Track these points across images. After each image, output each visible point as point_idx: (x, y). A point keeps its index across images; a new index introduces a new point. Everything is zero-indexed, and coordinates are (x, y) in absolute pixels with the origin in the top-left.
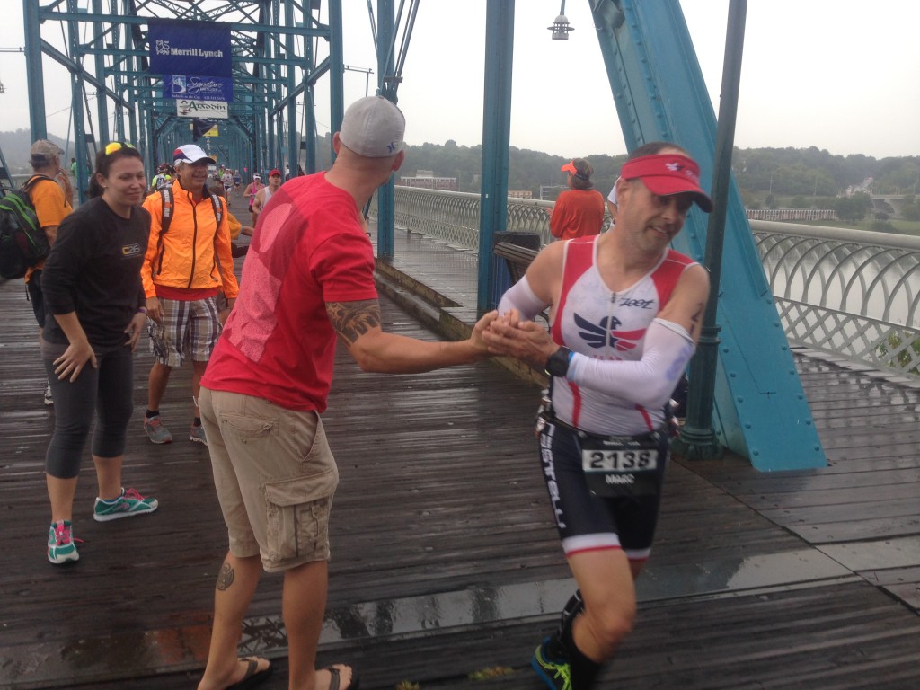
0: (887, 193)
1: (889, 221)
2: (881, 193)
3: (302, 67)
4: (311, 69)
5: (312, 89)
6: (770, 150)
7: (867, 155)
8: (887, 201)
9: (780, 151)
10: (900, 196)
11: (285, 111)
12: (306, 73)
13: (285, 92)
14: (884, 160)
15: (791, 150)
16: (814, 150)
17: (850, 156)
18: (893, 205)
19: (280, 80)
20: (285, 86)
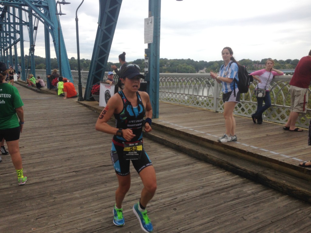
3: (13, 39)
4: (16, 39)
5: (16, 45)
6: (176, 60)
7: (205, 61)
9: (179, 60)
11: (9, 50)
12: (14, 41)
13: (8, 45)
15: (183, 60)
16: (189, 59)
17: (200, 61)
19: (7, 42)
20: (9, 43)
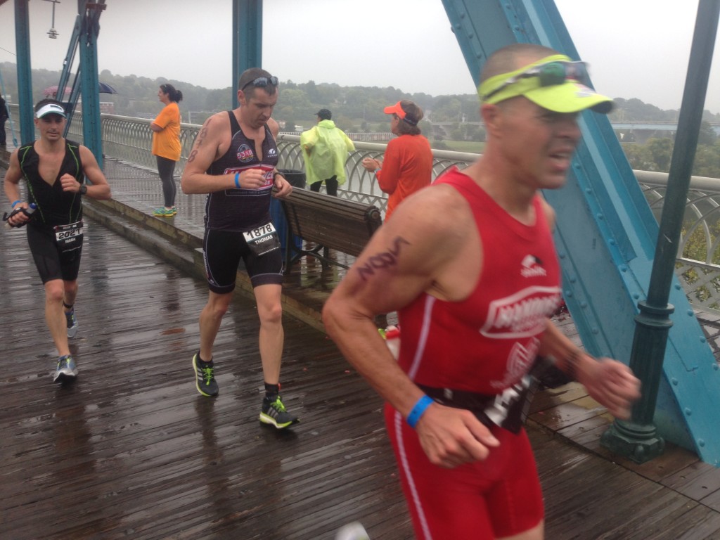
0: (441, 121)
1: (443, 141)
2: (437, 121)
6: (361, 88)
7: (426, 94)
8: (441, 127)
9: (368, 89)
10: (450, 124)
14: (438, 97)
15: (376, 88)
16: (391, 88)
17: (415, 94)
18: (445, 130)
